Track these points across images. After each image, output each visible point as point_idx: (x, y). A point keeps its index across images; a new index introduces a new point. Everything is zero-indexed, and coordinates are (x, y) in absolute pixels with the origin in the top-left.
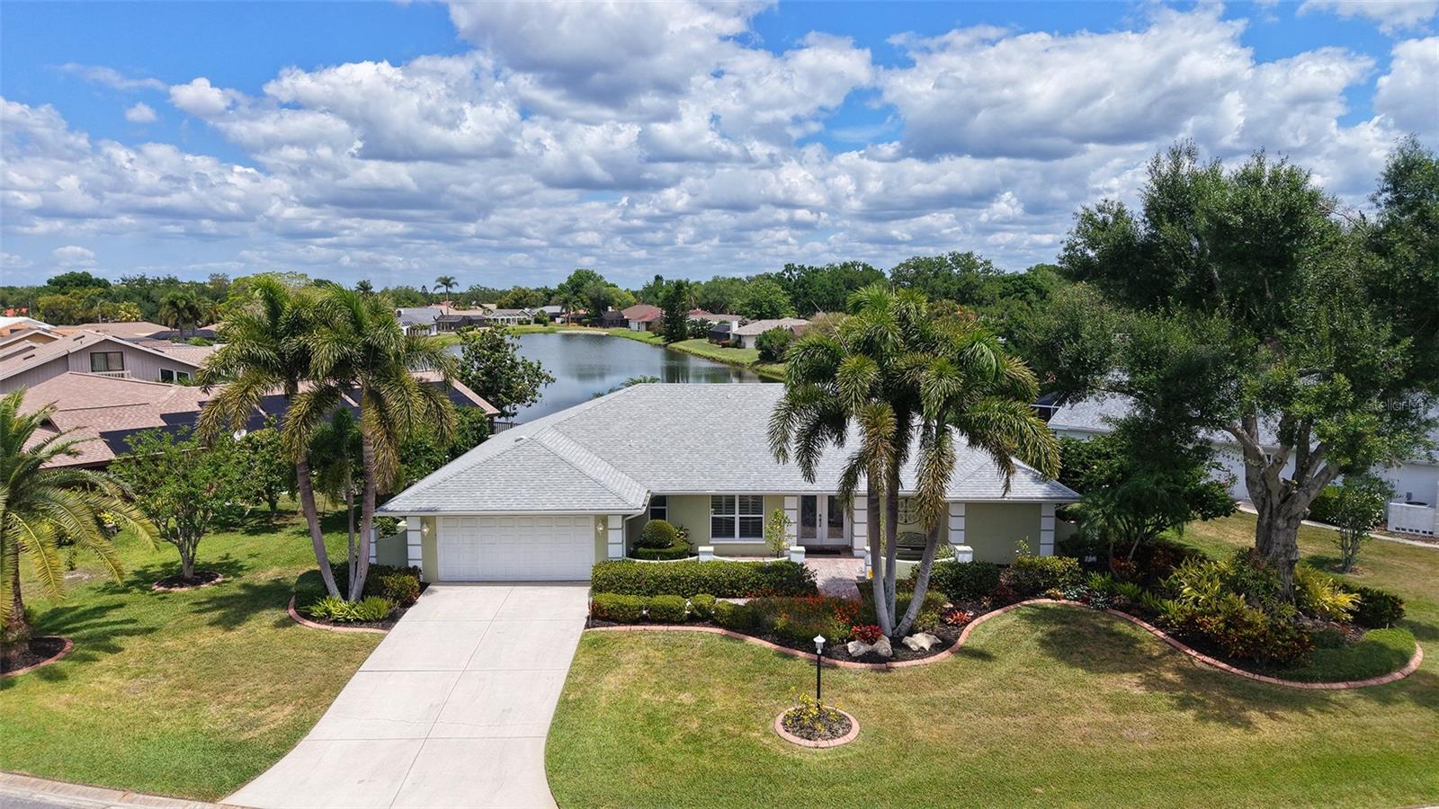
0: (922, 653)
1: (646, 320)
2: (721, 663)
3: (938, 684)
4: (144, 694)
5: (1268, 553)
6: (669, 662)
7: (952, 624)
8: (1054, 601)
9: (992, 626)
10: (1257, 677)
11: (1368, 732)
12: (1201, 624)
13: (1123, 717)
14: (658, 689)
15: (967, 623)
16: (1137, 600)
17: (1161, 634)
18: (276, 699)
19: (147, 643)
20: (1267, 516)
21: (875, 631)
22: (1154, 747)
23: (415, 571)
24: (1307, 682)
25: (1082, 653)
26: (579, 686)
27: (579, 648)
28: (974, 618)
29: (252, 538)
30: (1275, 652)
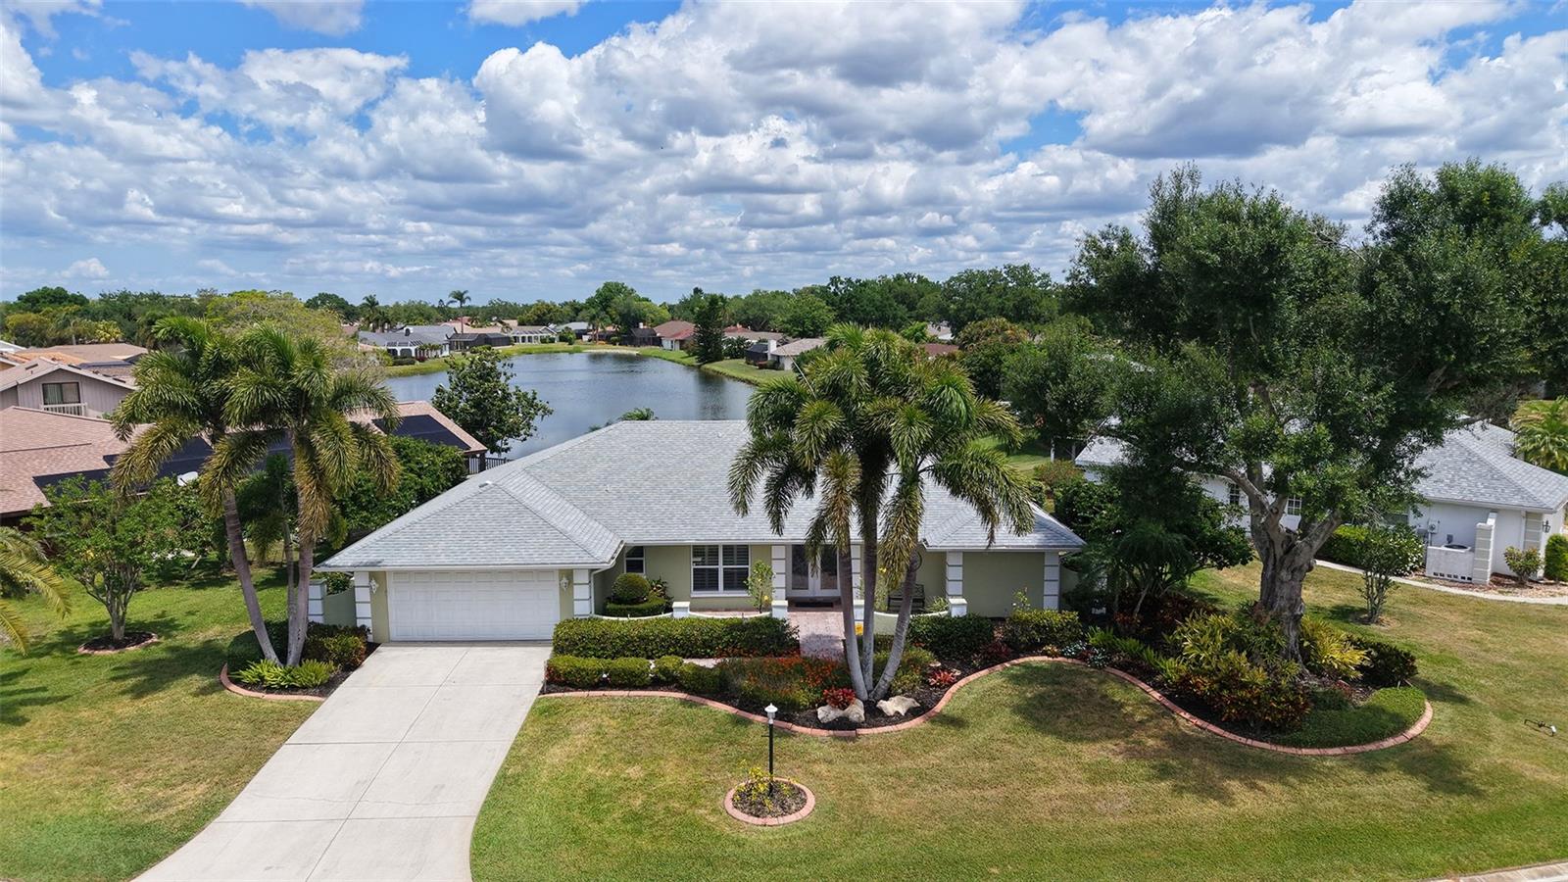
0: (898, 718)
1: (680, 338)
2: (679, 732)
3: (908, 753)
4: (47, 771)
5: (1272, 608)
6: (623, 731)
7: (935, 685)
8: (1051, 659)
9: (977, 687)
10: (1249, 742)
11: (1356, 802)
12: (1196, 685)
13: (1100, 788)
14: (607, 761)
15: (951, 684)
16: (1137, 657)
17: (1157, 695)
18: (191, 777)
19: (61, 713)
20: (1271, 567)
21: (847, 694)
22: (1125, 821)
23: (362, 631)
24: (1301, 748)
25: (1069, 717)
26: (519, 759)
27: (528, 717)
28: (959, 678)
29: (199, 593)
30: (1269, 715)
